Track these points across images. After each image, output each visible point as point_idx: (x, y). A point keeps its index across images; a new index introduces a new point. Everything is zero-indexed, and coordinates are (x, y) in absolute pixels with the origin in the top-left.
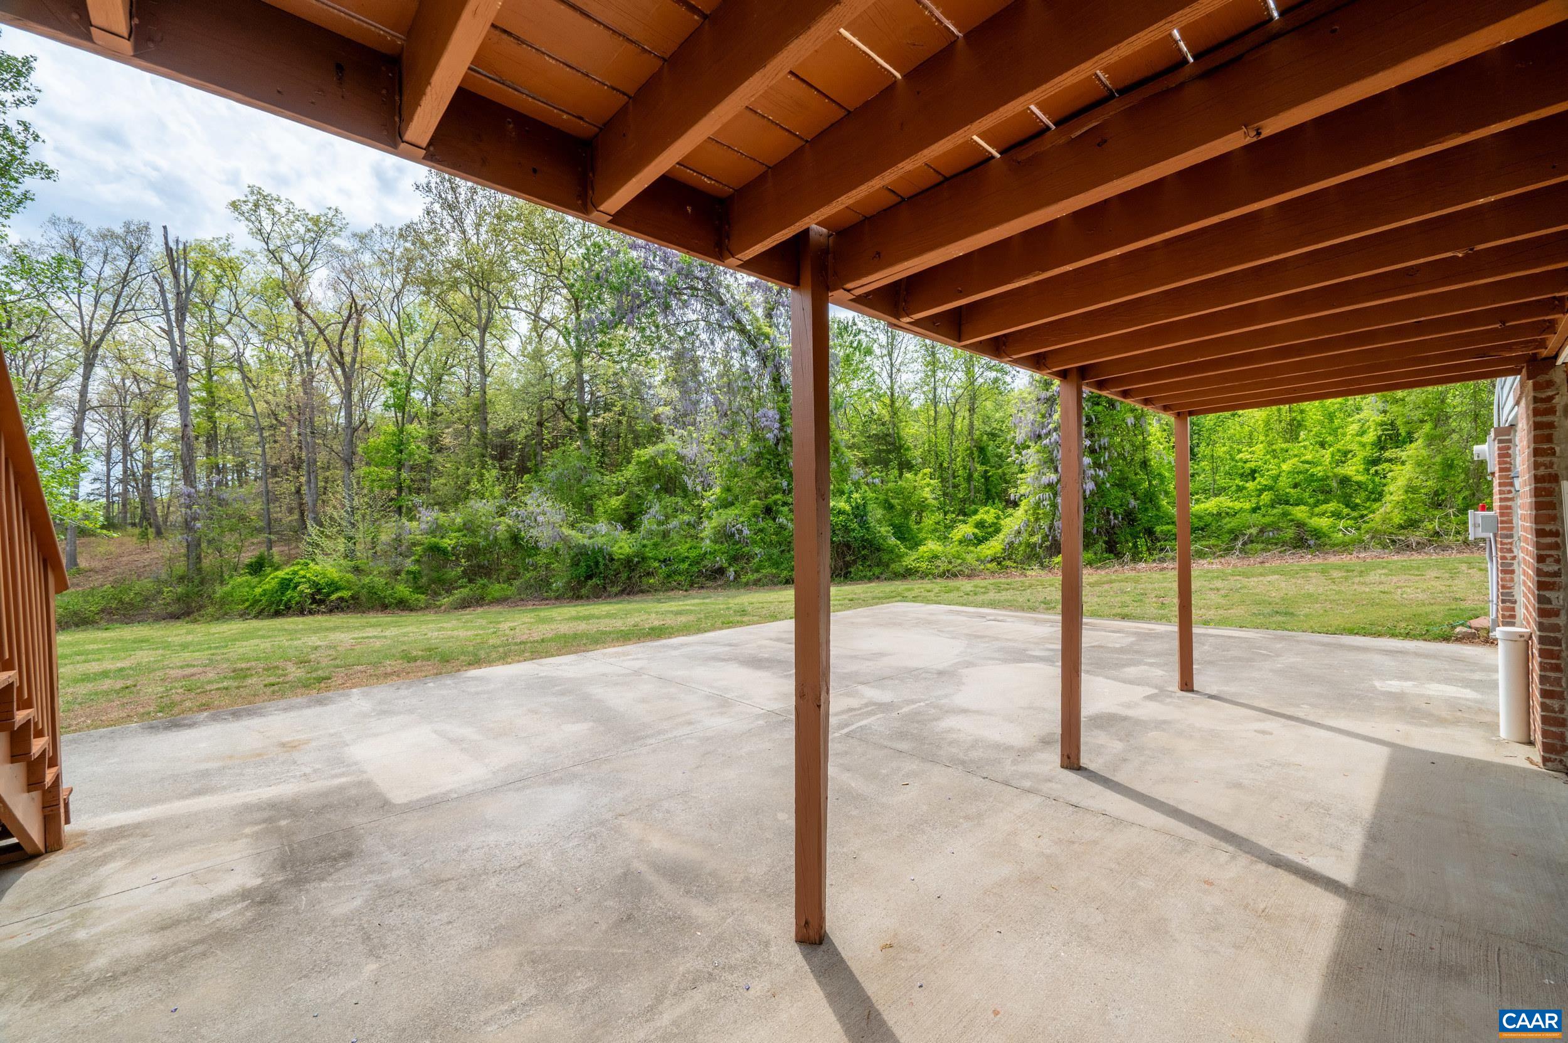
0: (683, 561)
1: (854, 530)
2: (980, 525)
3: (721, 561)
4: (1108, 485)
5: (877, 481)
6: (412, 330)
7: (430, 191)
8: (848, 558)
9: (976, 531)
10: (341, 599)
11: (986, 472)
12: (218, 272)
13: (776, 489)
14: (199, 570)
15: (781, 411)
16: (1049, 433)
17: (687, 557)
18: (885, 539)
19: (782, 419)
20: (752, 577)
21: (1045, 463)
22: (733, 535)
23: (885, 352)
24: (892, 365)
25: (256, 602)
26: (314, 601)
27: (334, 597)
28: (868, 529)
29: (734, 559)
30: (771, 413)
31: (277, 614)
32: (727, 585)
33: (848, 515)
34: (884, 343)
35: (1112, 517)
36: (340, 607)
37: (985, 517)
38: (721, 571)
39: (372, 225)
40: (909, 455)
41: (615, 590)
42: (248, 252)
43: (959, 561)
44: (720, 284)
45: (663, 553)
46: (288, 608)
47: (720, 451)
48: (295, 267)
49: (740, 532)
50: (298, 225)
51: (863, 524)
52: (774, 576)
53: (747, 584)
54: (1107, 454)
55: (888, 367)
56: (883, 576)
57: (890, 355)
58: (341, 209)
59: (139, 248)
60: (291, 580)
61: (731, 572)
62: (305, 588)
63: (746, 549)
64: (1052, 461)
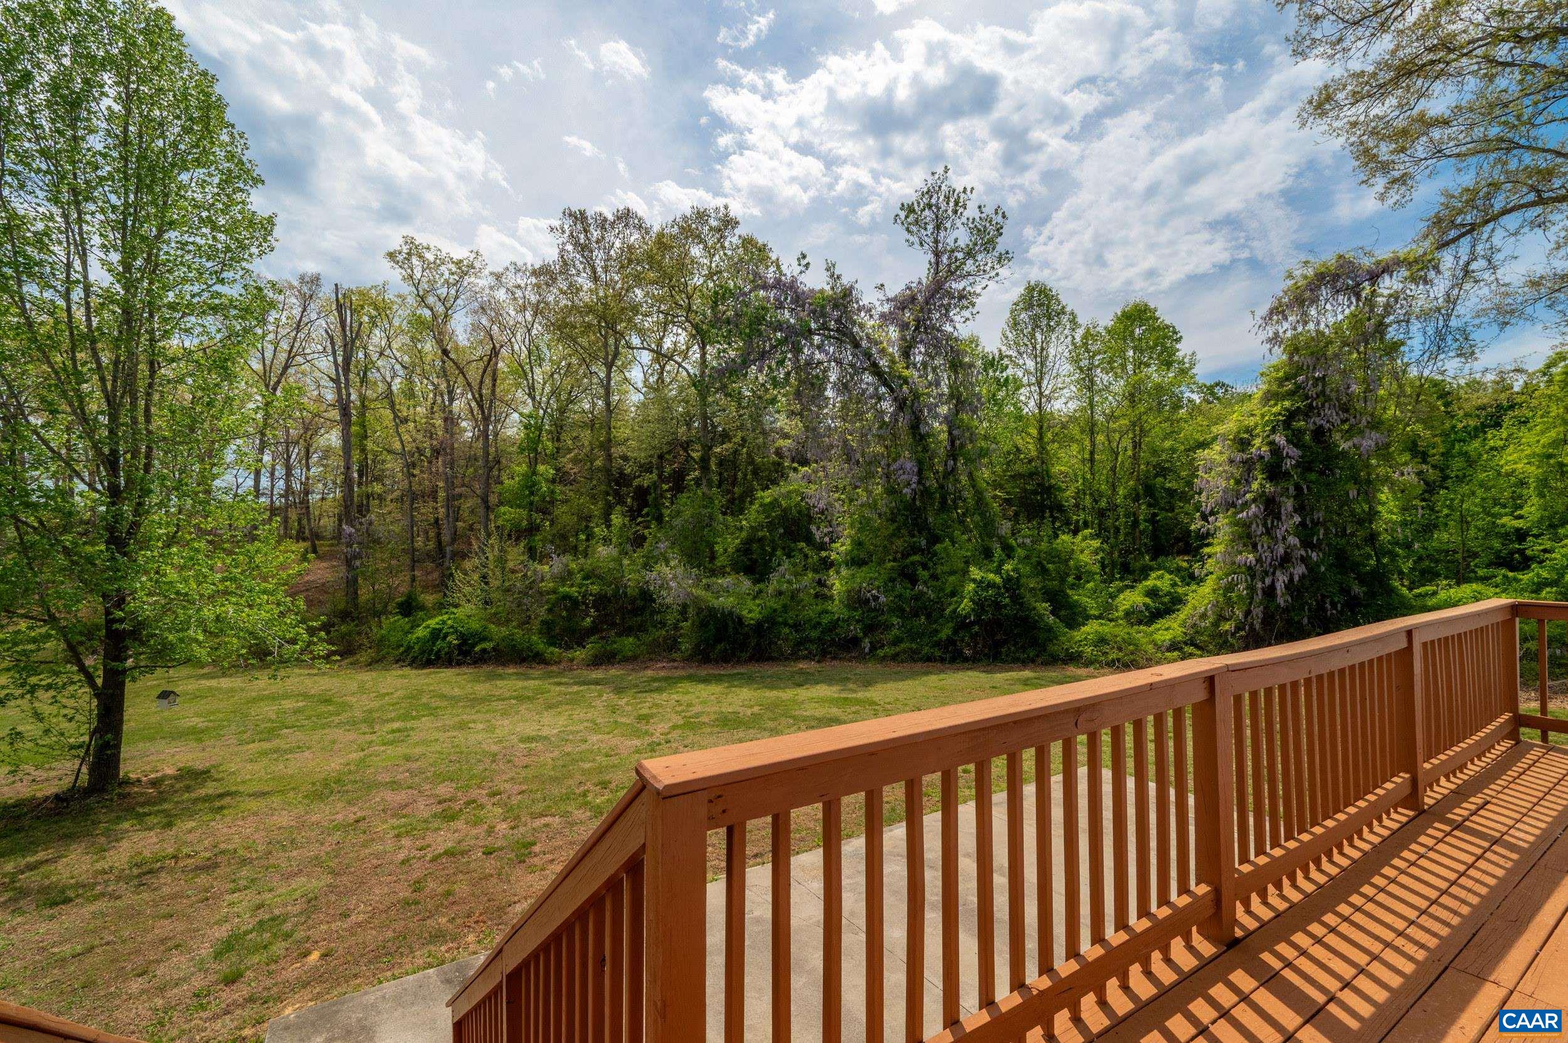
0: (815, 627)
1: (1005, 606)
2: (1152, 593)
3: (856, 630)
4: (1323, 569)
5: (1028, 541)
6: (540, 360)
7: (563, 232)
8: (998, 637)
9: (1148, 600)
10: (484, 650)
11: (1155, 515)
12: (374, 313)
13: (915, 549)
14: (356, 606)
15: (920, 462)
16: (1246, 505)
17: (819, 623)
18: (1041, 616)
19: (920, 472)
20: (886, 651)
21: (1240, 538)
22: (868, 601)
23: (1033, 380)
24: (1041, 394)
25: (409, 648)
26: (461, 653)
27: (477, 649)
28: (1021, 604)
29: (869, 629)
30: (909, 465)
31: (428, 664)
32: (862, 658)
33: (999, 588)
34: (1032, 369)
35: (1328, 606)
36: (480, 660)
37: (1159, 583)
38: (855, 642)
39: (507, 264)
40: (1060, 496)
41: (745, 656)
42: (399, 296)
43: (1131, 648)
44: (854, 323)
45: (791, 617)
46: (438, 657)
47: (851, 500)
48: (440, 309)
49: (876, 598)
50: (443, 268)
51: (1016, 599)
52: (914, 652)
53: (884, 658)
54: (1322, 531)
55: (1036, 397)
56: (1040, 660)
57: (1039, 383)
58: (481, 252)
59: (311, 297)
60: (440, 630)
61: (866, 644)
62: (453, 639)
63: (882, 618)
64: (1249, 536)
